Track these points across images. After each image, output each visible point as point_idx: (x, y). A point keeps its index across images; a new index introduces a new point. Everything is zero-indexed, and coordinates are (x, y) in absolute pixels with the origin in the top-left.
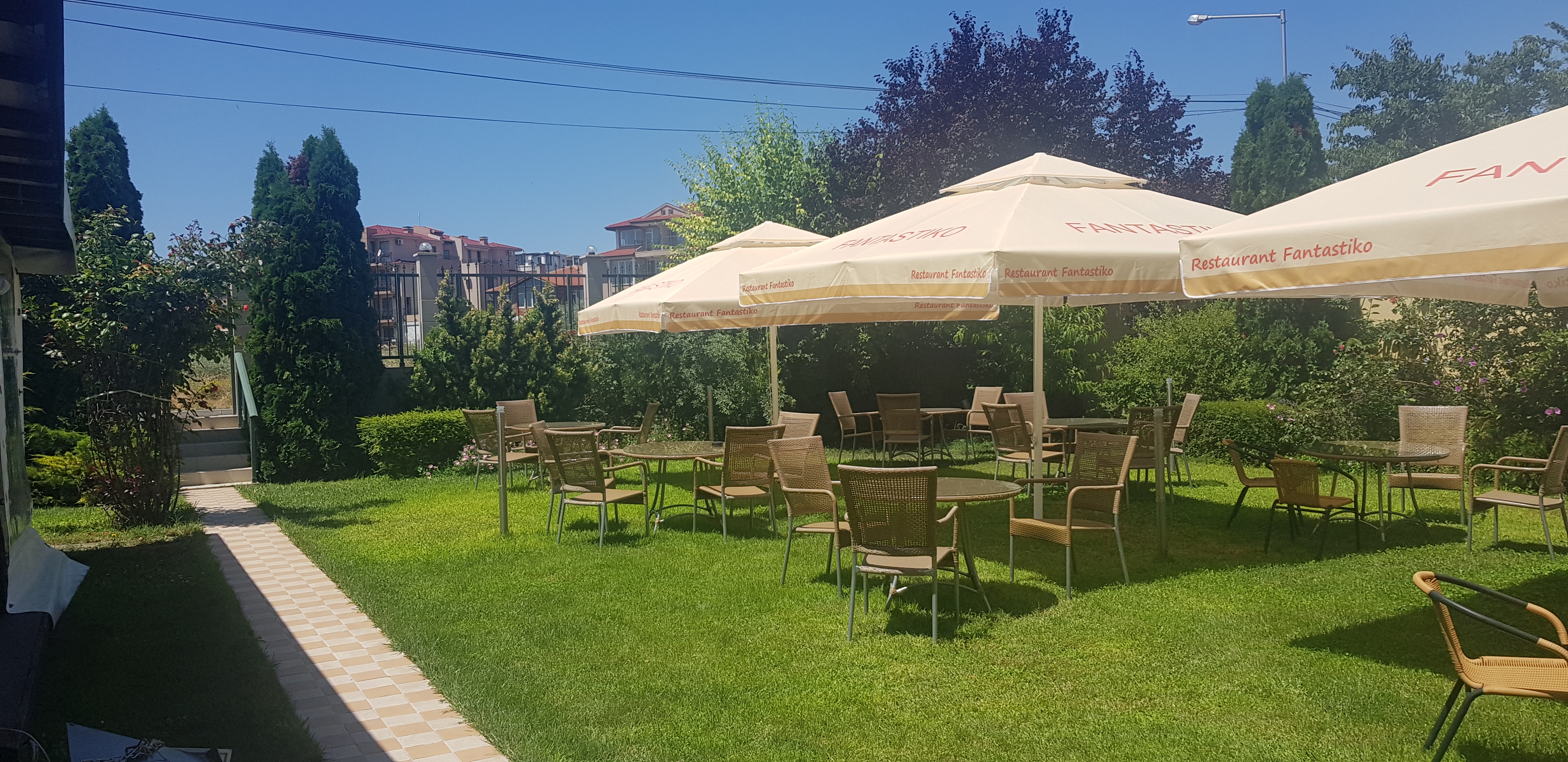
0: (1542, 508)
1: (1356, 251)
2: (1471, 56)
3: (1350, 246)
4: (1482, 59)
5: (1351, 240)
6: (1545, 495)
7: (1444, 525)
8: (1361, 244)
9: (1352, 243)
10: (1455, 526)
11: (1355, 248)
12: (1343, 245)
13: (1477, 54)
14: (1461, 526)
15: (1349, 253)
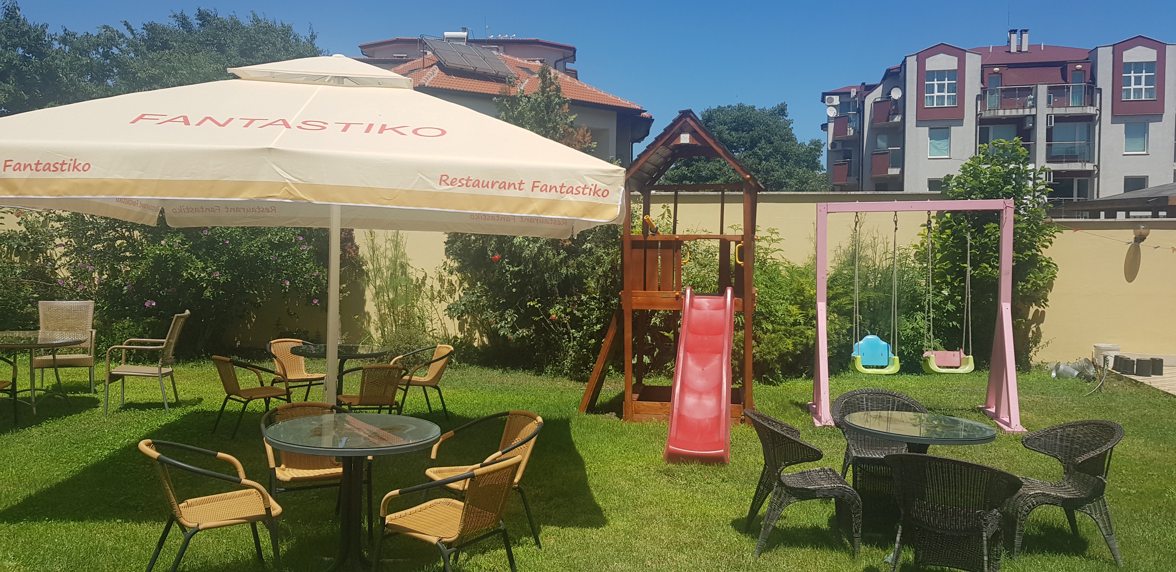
0: (160, 376)
1: (75, 169)
2: (66, 30)
3: (70, 164)
4: (74, 35)
5: (71, 160)
6: (162, 366)
7: (78, 395)
8: (80, 164)
9: (72, 162)
10: (86, 395)
11: (75, 167)
12: (64, 163)
13: (70, 30)
14: (92, 394)
15: (69, 171)
